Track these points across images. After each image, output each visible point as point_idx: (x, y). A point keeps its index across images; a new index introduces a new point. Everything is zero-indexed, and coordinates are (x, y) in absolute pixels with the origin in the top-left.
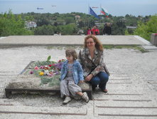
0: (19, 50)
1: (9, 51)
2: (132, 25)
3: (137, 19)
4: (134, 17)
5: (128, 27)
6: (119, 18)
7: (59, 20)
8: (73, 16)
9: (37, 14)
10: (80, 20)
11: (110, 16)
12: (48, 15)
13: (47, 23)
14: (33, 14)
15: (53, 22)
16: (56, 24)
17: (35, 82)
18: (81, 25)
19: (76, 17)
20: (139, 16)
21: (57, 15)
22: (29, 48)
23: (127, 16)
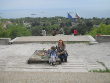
0: (28, 45)
1: (22, 45)
2: (97, 25)
3: (101, 20)
4: (99, 19)
5: (94, 26)
6: (88, 20)
7: (47, 22)
8: (56, 19)
9: (32, 18)
10: (61, 22)
11: (82, 18)
12: (39, 19)
13: (38, 25)
14: (29, 18)
15: (42, 24)
16: (44, 25)
17: (39, 58)
18: (62, 25)
19: (58, 19)
20: (103, 18)
21: (45, 18)
22: (32, 44)
23: (94, 18)
